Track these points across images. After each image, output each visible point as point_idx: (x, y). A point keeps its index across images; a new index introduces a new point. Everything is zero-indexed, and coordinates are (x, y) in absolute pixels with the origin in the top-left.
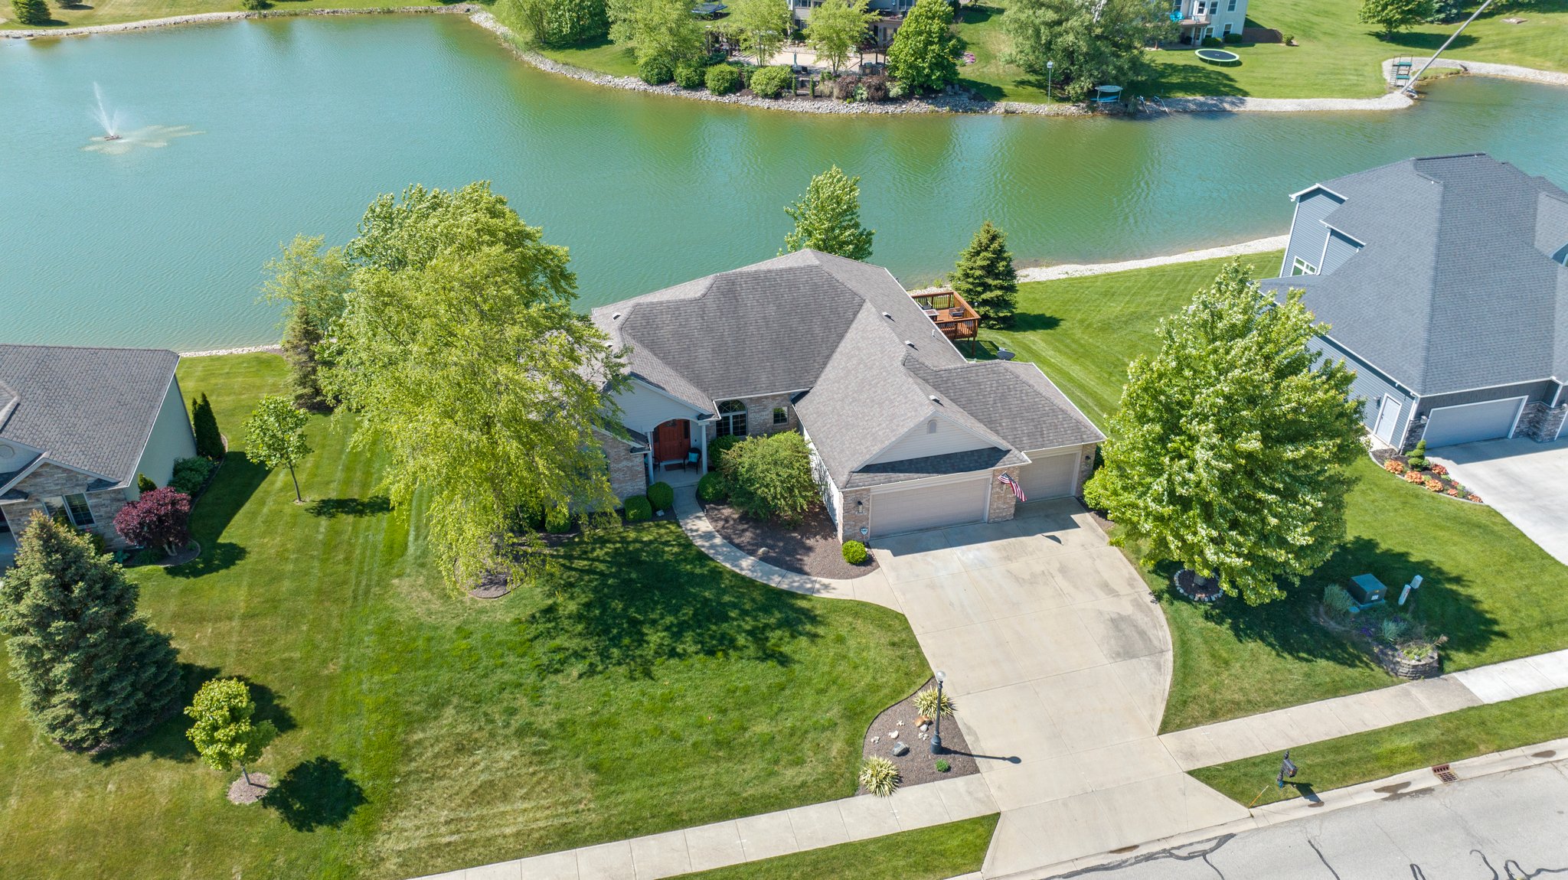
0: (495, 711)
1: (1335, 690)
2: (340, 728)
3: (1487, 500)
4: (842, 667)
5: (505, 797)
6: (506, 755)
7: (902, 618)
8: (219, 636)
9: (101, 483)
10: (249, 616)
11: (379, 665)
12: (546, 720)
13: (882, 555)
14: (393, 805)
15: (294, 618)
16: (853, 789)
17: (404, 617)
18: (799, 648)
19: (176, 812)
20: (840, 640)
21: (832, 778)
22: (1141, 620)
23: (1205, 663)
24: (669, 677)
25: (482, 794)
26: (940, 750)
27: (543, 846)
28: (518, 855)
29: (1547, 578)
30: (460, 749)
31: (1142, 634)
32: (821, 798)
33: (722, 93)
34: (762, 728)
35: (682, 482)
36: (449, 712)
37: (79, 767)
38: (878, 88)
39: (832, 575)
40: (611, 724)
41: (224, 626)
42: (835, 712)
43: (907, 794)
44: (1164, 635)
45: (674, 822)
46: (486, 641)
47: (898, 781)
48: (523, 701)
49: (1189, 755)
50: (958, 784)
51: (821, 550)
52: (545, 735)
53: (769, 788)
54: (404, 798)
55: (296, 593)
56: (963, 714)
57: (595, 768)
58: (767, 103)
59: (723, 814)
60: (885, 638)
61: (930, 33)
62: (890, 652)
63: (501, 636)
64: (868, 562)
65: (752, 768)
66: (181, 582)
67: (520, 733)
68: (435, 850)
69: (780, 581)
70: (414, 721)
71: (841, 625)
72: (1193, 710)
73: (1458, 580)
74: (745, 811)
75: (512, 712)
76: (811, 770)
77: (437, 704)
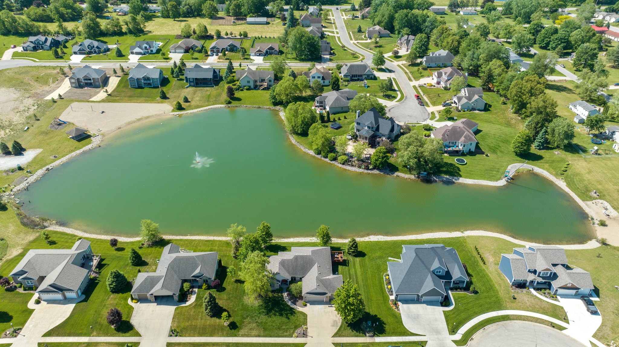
0: (254, 319)
1: (357, 336)
2: (236, 318)
3: (401, 312)
4: (296, 321)
5: (253, 330)
6: (254, 325)
7: (307, 315)
8: (223, 302)
9: (210, 279)
10: (227, 300)
11: (241, 310)
12: (259, 321)
13: (308, 304)
14: (241, 328)
15: (232, 301)
16: (292, 337)
17: (245, 303)
18: (292, 317)
19: (219, 325)
20: (298, 317)
21: (290, 335)
22: (338, 321)
23: (343, 329)
24: (274, 318)
25: (251, 329)
26: (304, 334)
27: (256, 336)
28: (254, 337)
29: (399, 326)
30: (249, 323)
31: (337, 323)
32: (288, 337)
33: (331, 161)
34: (284, 327)
35: (285, 287)
36: (249, 318)
37: (209, 318)
38: (367, 166)
39: (300, 307)
40: (267, 323)
41: (224, 301)
42: (293, 327)
43: (298, 339)
44: (340, 324)
45: (271, 337)
46: (254, 308)
47: (297, 337)
48: (257, 318)
49: (333, 341)
50: (304, 339)
51: (300, 302)
52: (259, 323)
53: (282, 335)
54: (242, 328)
55: (232, 297)
56: (308, 330)
57: (264, 328)
58: (340, 166)
59: (276, 337)
60: (303, 318)
61: (380, 156)
62: (303, 320)
63: (256, 308)
64: (306, 305)
65: (281, 332)
66: (218, 293)
67: (256, 322)
68: (245, 335)
69: (293, 306)
70: (245, 318)
71: (298, 315)
72: (337, 335)
73: (385, 324)
74: (279, 337)
75: (256, 319)
76: (288, 333)
77: (247, 317)
